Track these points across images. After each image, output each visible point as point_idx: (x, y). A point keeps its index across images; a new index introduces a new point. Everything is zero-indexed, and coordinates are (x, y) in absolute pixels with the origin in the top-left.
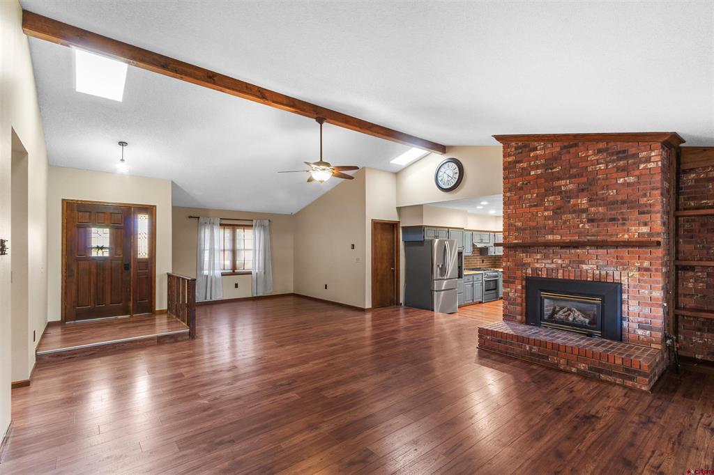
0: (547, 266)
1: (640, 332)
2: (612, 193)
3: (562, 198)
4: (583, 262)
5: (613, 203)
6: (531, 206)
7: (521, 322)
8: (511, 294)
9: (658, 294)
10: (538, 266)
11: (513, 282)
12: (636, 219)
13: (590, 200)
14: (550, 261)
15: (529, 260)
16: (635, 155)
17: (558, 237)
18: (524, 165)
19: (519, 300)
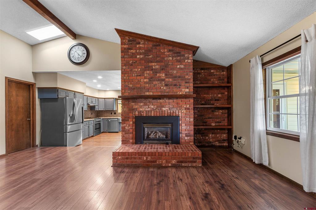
0: (146, 109)
1: (186, 138)
2: (175, 72)
3: (153, 73)
4: (163, 107)
5: (176, 77)
6: (137, 76)
7: (133, 143)
8: (126, 128)
9: (192, 120)
10: (141, 109)
11: (128, 120)
12: (184, 86)
13: (166, 75)
14: (147, 107)
15: (136, 107)
16: (183, 55)
17: (151, 94)
18: (134, 51)
19: (131, 130)
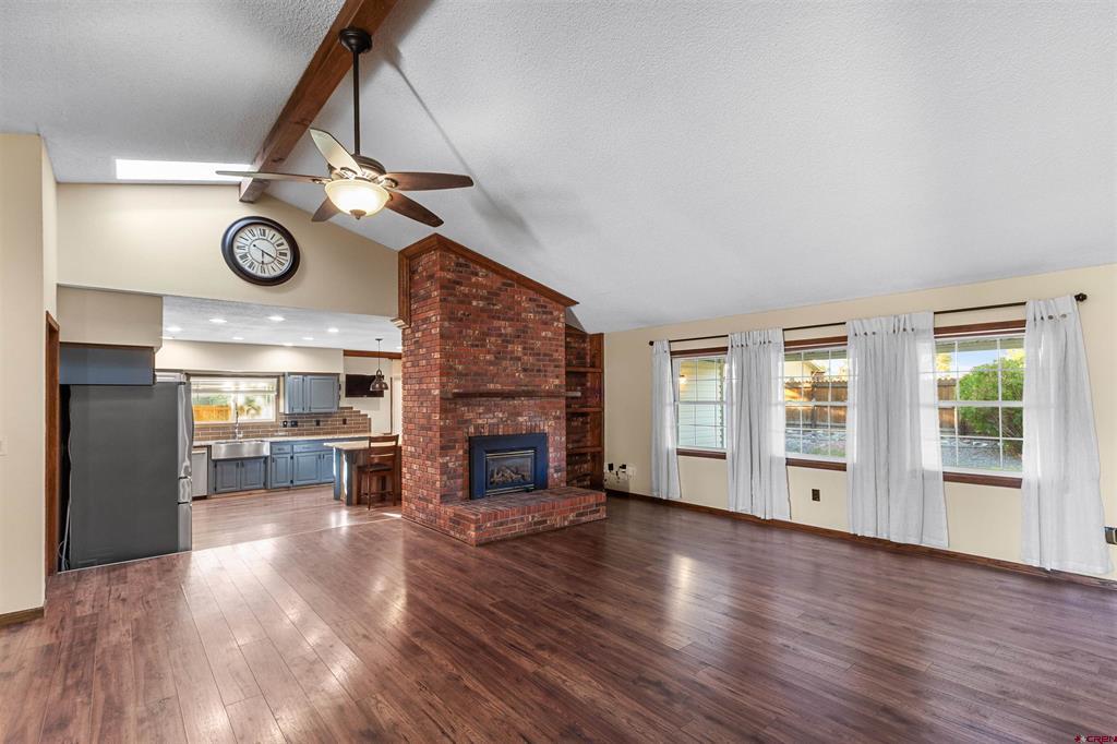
0: (490, 421)
1: (555, 475)
2: (539, 343)
3: (503, 341)
4: (520, 414)
5: (539, 354)
6: (472, 346)
7: (462, 499)
8: (450, 465)
9: (564, 439)
10: (480, 422)
11: (454, 447)
12: (553, 372)
13: (524, 348)
14: (491, 416)
15: (471, 415)
16: (551, 313)
17: (499, 387)
18: (467, 290)
19: (460, 470)
